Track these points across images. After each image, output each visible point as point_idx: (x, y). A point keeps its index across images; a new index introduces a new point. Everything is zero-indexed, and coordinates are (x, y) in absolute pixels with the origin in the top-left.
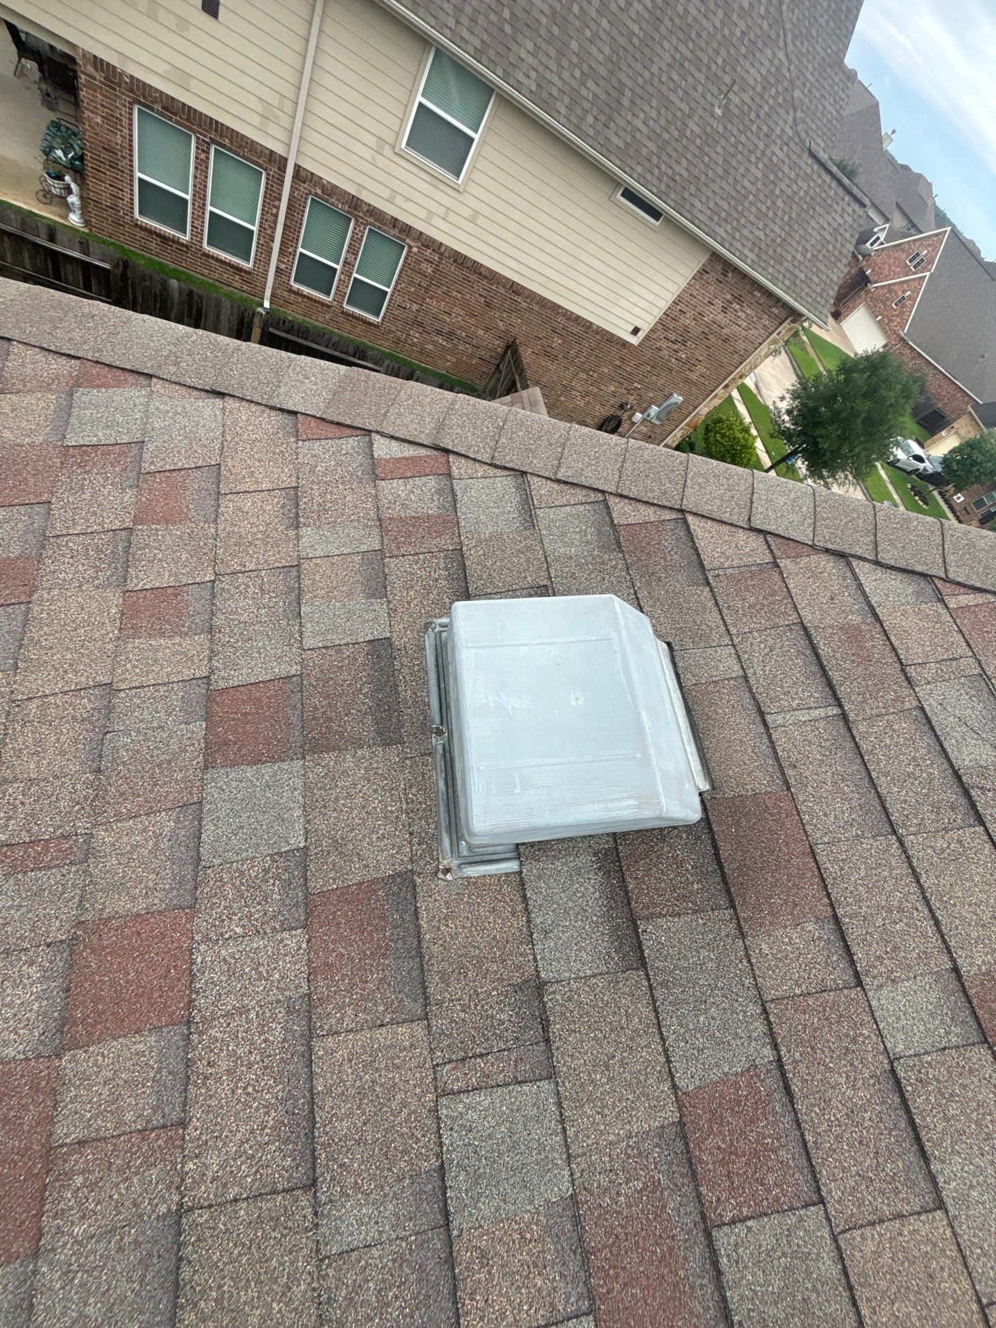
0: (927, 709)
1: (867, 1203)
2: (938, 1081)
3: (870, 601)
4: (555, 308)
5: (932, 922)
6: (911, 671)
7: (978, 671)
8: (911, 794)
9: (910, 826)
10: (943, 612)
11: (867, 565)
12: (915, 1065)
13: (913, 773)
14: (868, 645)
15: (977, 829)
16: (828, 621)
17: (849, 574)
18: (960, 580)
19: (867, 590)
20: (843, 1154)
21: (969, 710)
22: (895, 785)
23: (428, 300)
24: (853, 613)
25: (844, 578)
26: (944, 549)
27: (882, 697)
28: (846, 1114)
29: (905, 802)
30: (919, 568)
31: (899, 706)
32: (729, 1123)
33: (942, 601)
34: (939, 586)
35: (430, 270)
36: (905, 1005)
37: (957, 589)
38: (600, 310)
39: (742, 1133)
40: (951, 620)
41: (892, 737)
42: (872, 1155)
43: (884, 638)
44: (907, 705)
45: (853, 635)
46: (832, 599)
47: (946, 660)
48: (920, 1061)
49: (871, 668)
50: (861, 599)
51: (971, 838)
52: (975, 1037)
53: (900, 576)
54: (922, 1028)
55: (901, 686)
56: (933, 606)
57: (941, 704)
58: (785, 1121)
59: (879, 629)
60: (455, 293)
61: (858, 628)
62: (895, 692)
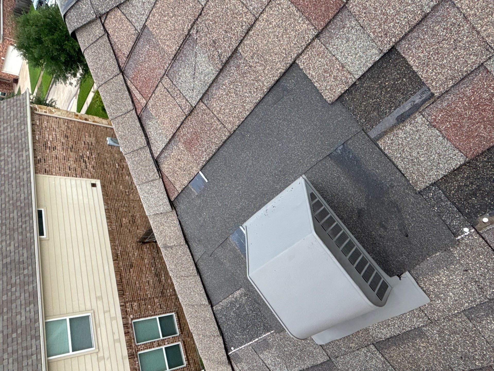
0: (199, 97)
1: (468, 39)
2: (380, 25)
3: (168, 142)
4: (111, 233)
5: (301, 57)
6: (187, 111)
7: (165, 77)
8: (245, 91)
9: (260, 85)
10: (150, 104)
11: (153, 148)
12: (380, 41)
13: (235, 93)
14: (189, 136)
15: (240, 51)
16: (190, 159)
17: (163, 156)
18: (131, 102)
19: (164, 145)
20: (449, 61)
21: (187, 74)
22: (246, 100)
23: (149, 296)
24: (179, 149)
25: (166, 157)
26: (122, 115)
27: (209, 121)
28: (427, 66)
29: (250, 92)
30: (138, 124)
31: (208, 111)
32: (468, 127)
33: (146, 106)
34: (140, 111)
35: (136, 304)
36: (352, 55)
37: (136, 101)
38: (96, 210)
39: (469, 118)
40: (151, 99)
41: (224, 109)
42: (441, 45)
43: (181, 129)
44: (204, 107)
45: (189, 145)
46: (179, 160)
47: (171, 95)
48: (375, 38)
49: (199, 131)
50: (170, 145)
51: (247, 52)
52: (345, 12)
53: (148, 130)
54: (358, 43)
55: (198, 113)
56: (150, 110)
57: (193, 90)
58: (450, 98)
59: (178, 133)
60: (137, 285)
61: (185, 143)
62: (202, 116)
